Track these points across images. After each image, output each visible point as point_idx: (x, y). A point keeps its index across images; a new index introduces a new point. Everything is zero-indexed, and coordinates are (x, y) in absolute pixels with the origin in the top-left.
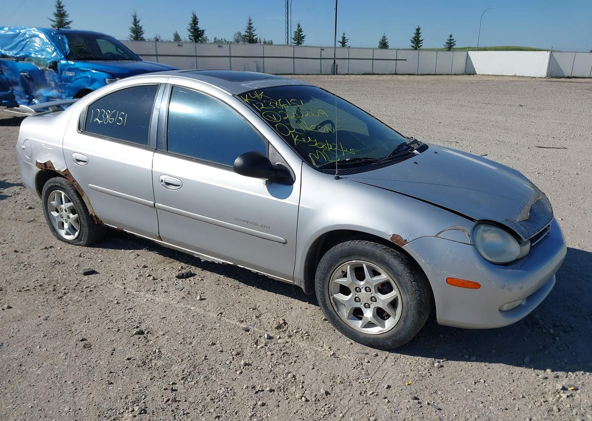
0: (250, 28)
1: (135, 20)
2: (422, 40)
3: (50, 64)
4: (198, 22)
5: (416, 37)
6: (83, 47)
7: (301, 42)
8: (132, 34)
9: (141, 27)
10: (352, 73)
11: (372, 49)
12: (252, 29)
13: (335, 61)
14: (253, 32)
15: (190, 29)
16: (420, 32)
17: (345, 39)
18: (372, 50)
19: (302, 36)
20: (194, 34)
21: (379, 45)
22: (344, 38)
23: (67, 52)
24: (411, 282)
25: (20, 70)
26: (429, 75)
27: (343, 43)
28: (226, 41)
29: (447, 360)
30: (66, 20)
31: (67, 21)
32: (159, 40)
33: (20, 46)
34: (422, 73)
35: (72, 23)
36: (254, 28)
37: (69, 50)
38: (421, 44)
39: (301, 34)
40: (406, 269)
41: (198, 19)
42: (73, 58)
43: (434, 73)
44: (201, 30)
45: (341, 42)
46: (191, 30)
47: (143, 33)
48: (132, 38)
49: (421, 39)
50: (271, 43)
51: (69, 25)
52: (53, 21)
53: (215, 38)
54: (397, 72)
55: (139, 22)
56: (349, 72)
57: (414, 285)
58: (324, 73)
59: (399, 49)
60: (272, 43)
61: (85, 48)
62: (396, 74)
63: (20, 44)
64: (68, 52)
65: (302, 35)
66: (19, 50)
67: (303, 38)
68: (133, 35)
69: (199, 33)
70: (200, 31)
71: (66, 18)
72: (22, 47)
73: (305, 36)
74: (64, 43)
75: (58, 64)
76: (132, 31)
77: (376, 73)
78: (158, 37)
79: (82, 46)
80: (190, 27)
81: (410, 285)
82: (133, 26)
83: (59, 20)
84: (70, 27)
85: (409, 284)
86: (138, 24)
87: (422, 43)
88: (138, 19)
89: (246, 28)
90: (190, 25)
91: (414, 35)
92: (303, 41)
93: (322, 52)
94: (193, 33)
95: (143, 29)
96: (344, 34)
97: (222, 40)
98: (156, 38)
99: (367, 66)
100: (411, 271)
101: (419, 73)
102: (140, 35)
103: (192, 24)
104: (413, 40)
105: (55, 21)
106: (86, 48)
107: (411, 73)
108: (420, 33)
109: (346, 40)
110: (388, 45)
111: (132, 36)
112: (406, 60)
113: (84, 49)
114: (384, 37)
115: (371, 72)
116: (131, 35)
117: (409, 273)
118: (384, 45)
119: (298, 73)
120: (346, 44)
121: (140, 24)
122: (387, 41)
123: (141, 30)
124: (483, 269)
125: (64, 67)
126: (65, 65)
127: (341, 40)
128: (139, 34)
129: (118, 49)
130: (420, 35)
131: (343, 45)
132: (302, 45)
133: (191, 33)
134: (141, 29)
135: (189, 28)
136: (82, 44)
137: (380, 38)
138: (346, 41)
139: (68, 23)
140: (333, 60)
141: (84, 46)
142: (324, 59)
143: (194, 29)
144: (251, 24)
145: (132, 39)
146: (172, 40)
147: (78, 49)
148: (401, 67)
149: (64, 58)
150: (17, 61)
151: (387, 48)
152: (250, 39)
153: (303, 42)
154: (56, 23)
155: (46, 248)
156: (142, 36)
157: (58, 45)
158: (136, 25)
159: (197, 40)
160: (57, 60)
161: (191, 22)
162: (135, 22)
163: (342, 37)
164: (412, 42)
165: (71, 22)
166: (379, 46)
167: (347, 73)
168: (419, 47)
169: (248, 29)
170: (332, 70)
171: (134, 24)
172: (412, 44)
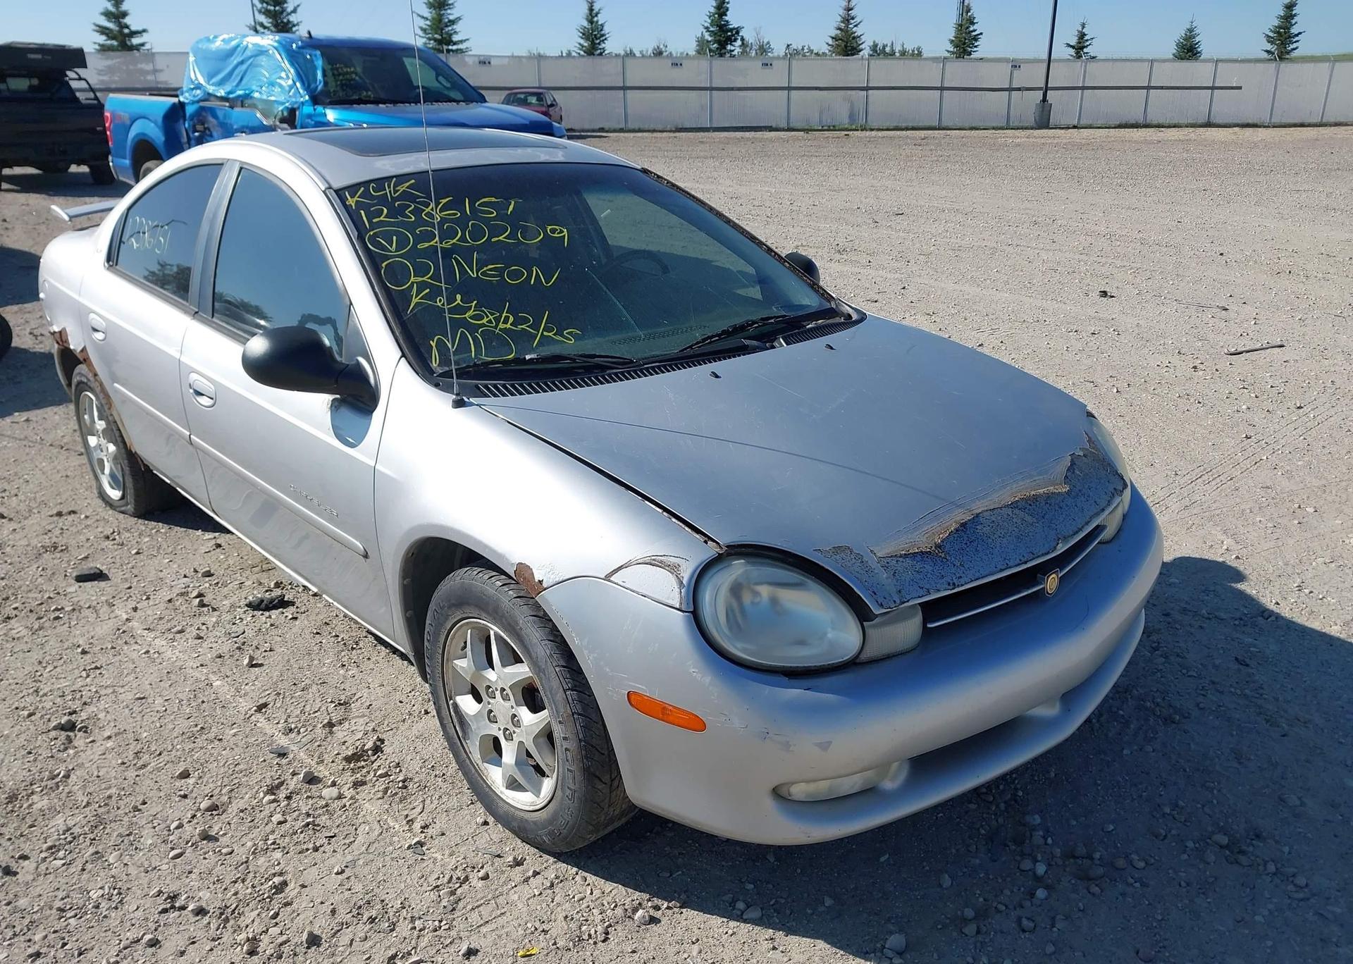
0: (848, 20)
1: (591, 10)
2: (1300, 33)
3: (283, 114)
4: (727, 10)
5: (1280, 27)
6: (354, 76)
7: (970, 49)
8: (582, 41)
9: (602, 25)
10: (1089, 122)
11: (1147, 60)
12: (852, 21)
13: (1045, 95)
14: (854, 29)
15: (709, 25)
16: (1294, 13)
17: (1086, 38)
18: (1146, 65)
19: (974, 34)
20: (718, 38)
21: (1175, 51)
22: (1082, 36)
23: (317, 87)
24: (565, 691)
25: (235, 127)
26: (1302, 125)
27: (1080, 47)
28: (811, 51)
29: (681, 907)
30: (450, 14)
31: (451, 18)
32: (665, 54)
33: (238, 75)
34: (1284, 121)
35: (460, 22)
36: (857, 20)
37: (322, 84)
38: (1292, 46)
39: (971, 29)
40: (555, 656)
41: (728, 3)
42: (328, 100)
43: (1317, 120)
44: (734, 29)
45: (1073, 47)
46: (712, 29)
47: (606, 39)
48: (581, 50)
49: (1294, 30)
50: (917, 54)
51: (455, 27)
52: (423, 17)
53: (788, 46)
54: (1213, 120)
55: (599, 15)
56: (1082, 122)
57: (570, 698)
58: (1016, 124)
59: (1222, 61)
60: (920, 54)
61: (357, 78)
62: (1209, 125)
63: (237, 72)
64: (320, 88)
65: (975, 31)
66: (235, 84)
67: (976, 38)
68: (586, 44)
69: (729, 34)
70: (731, 30)
71: (449, 11)
72: (239, 78)
73: (981, 34)
74: (315, 69)
75: (297, 113)
76: (583, 34)
77: (1155, 122)
78: (662, 46)
79: (353, 72)
80: (709, 21)
81: (561, 699)
82: (585, 24)
83: (435, 16)
84: (457, 30)
85: (560, 695)
86: (595, 19)
87: (1298, 41)
88: (596, 7)
89: (839, 19)
90: (710, 17)
91: (1276, 23)
92: (976, 47)
93: (1016, 73)
94: (716, 34)
95: (606, 29)
96: (1083, 26)
97: (803, 49)
98: (658, 47)
99: (1132, 105)
100: (567, 662)
101: (1275, 120)
102: (599, 44)
103: (714, 15)
104: (1271, 34)
105: (427, 19)
106: (360, 77)
107: (1250, 122)
108: (1295, 15)
109: (1087, 40)
110: (1199, 50)
111: (583, 46)
112: (1240, 88)
113: (354, 80)
114: (1191, 30)
115: (1141, 121)
116: (580, 44)
117: (563, 666)
118: (1188, 50)
119: (950, 124)
120: (1085, 50)
121: (600, 19)
122: (1197, 39)
123: (603, 32)
124: (708, 679)
125: (307, 120)
126: (310, 116)
127: (1073, 42)
128: (598, 41)
129: (441, 78)
130: (1293, 22)
131: (1077, 53)
132: (974, 55)
133: (711, 36)
134: (602, 30)
135: (706, 25)
136: (352, 69)
137: (1179, 33)
138: (1088, 43)
139: (453, 22)
140: (1041, 93)
141: (356, 74)
142: (1019, 89)
143: (717, 26)
144: (852, 9)
145: (582, 53)
146: (692, 53)
147: (342, 80)
148: (1225, 106)
149: (310, 102)
150: (232, 107)
151: (1196, 59)
152: (846, 46)
153: (975, 49)
154: (428, 23)
155: (60, 514)
156: (603, 45)
157: (301, 73)
158: (591, 22)
159: (723, 51)
160: (296, 106)
161: (713, 10)
162: (591, 14)
163: (1077, 33)
164: (1270, 40)
165: (459, 19)
166: (1174, 55)
167: (1075, 123)
168: (1288, 53)
169: (842, 22)
170: (1037, 118)
171: (587, 19)
172: (1269, 47)
